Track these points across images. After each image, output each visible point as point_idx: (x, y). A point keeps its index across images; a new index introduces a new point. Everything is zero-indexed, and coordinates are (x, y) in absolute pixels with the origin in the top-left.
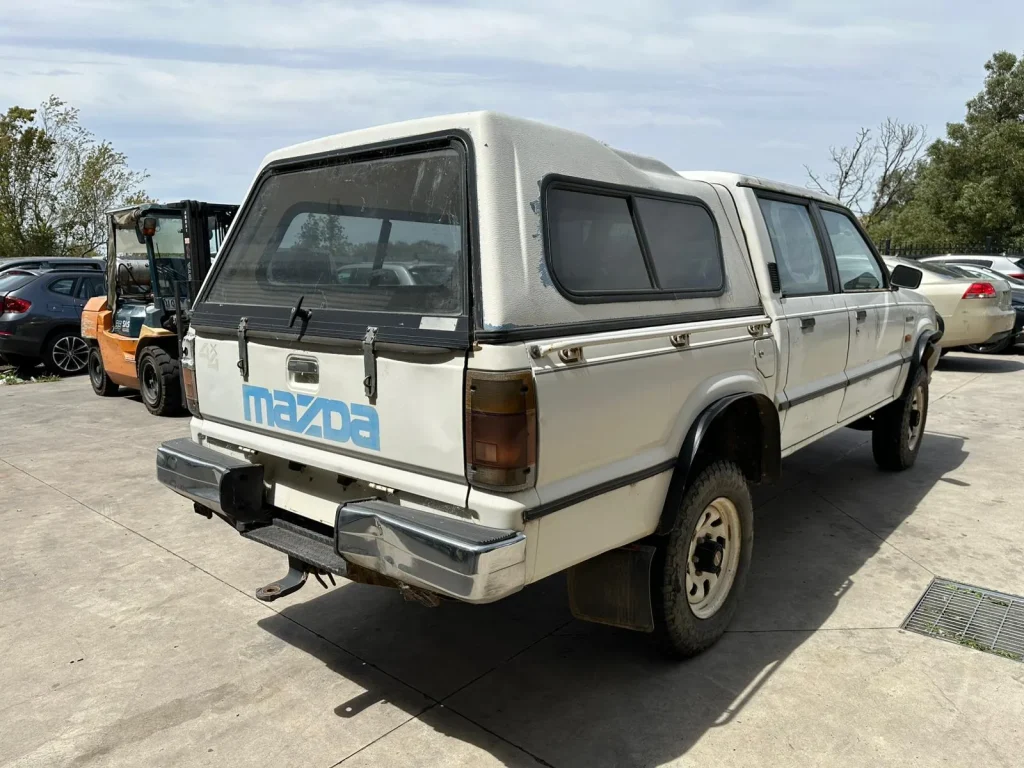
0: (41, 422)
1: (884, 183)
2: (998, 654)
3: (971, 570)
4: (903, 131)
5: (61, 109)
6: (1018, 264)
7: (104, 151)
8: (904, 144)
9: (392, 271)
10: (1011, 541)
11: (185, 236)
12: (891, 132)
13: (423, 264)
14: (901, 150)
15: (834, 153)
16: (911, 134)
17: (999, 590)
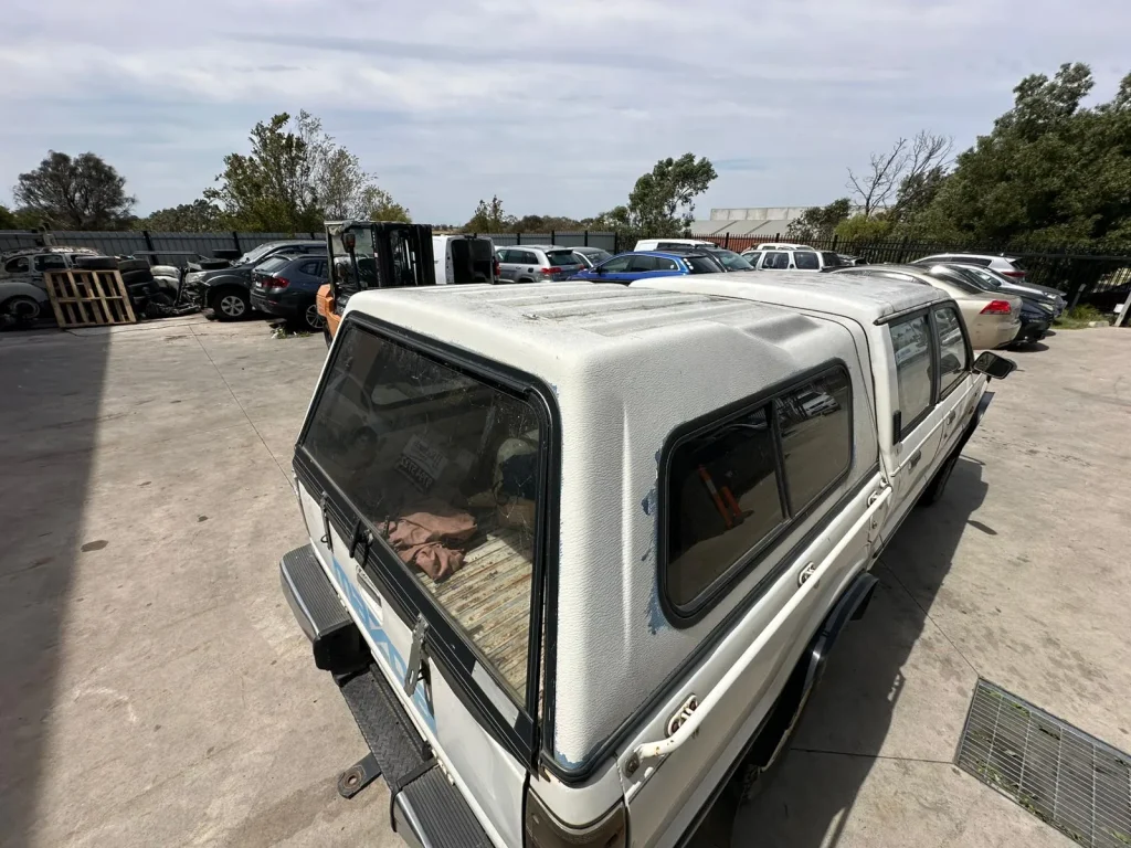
0: (287, 382)
1: (907, 184)
2: (1063, 830)
3: (1013, 670)
4: (933, 142)
5: (309, 120)
6: (1012, 264)
7: (342, 154)
8: (931, 154)
9: (533, 254)
10: (1045, 625)
11: (375, 251)
12: (923, 141)
13: (556, 248)
14: (928, 158)
15: (873, 159)
16: (940, 145)
17: (1047, 709)
